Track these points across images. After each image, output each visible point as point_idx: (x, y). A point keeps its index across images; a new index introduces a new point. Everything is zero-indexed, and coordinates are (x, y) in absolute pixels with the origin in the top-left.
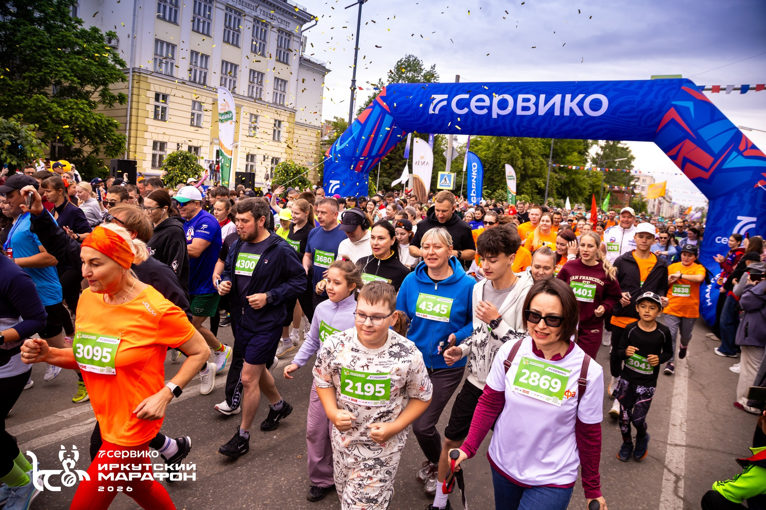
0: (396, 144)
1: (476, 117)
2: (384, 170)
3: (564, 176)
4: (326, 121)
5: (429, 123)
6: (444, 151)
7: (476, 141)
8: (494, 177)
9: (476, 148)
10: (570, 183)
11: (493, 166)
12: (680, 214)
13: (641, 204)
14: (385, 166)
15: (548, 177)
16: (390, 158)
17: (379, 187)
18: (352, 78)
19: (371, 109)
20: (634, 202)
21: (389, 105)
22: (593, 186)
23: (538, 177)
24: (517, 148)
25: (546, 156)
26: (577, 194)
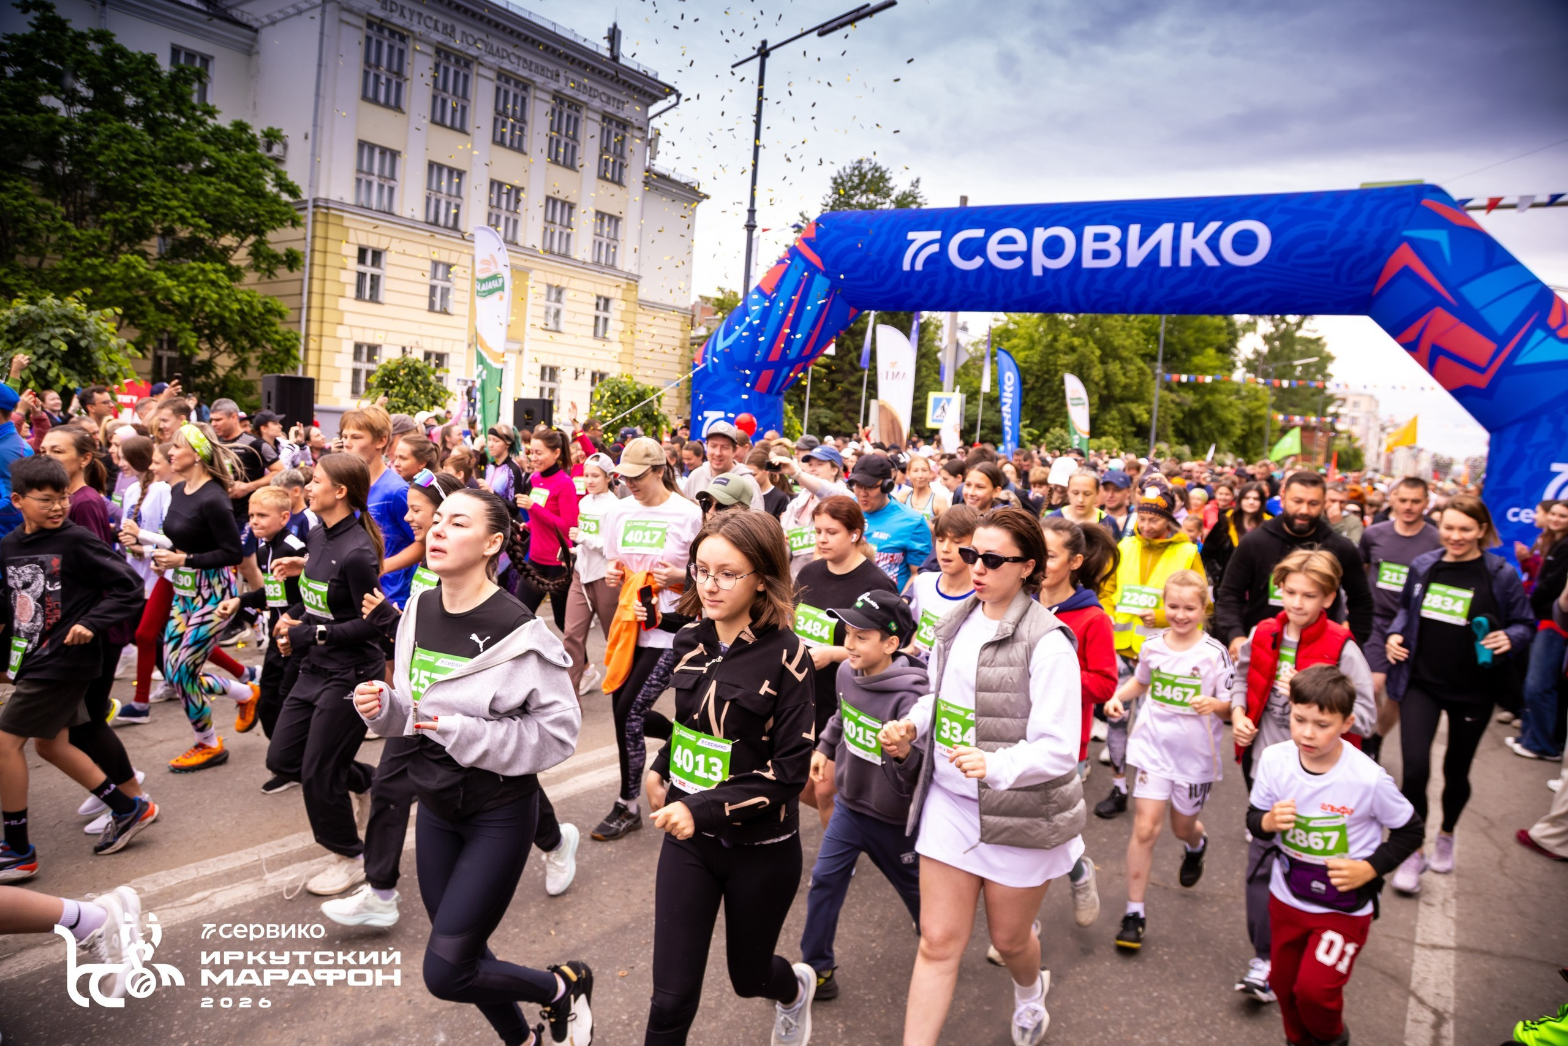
1: (1000, 275)
2: (819, 393)
3: (1189, 399)
4: (702, 297)
5: (903, 290)
6: (939, 351)
10: (1201, 412)
11: (1041, 381)
13: (1350, 452)
15: (1155, 400)
16: (832, 370)
17: (810, 427)
18: (748, 206)
20: (1337, 448)
21: (822, 256)
22: (1250, 418)
23: (1134, 400)
24: (1091, 343)
25: (1150, 358)
26: (1216, 434)
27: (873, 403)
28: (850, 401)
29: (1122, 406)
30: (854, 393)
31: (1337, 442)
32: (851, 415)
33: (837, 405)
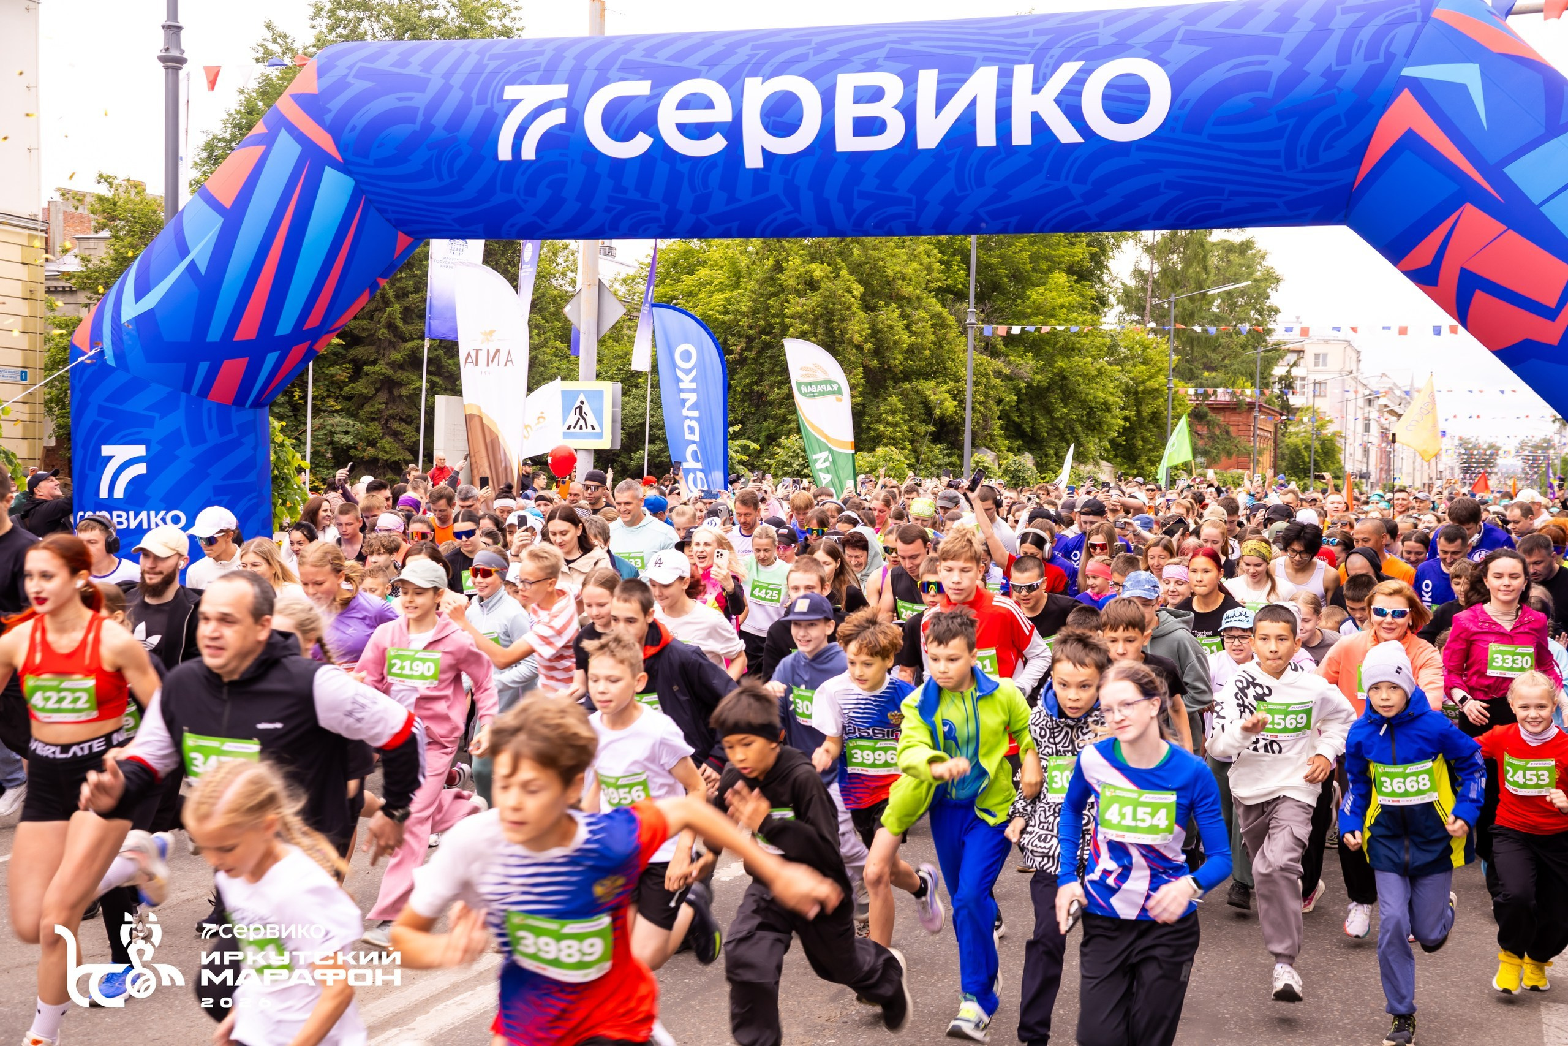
0: (374, 286)
1: (684, 168)
2: (333, 387)
3: (1027, 366)
4: (64, 193)
5: (499, 198)
6: (565, 298)
7: (688, 253)
8: (764, 387)
9: (688, 280)
10: (1049, 389)
11: (757, 346)
12: (1465, 471)
13: (1317, 445)
14: (334, 370)
15: (968, 375)
16: (352, 339)
17: (315, 454)
18: (162, 18)
19: (261, 149)
20: (1293, 440)
21: (334, 132)
22: (1135, 395)
23: (927, 376)
24: (844, 273)
25: (952, 294)
26: (1079, 428)
27: (441, 401)
28: (393, 399)
29: (907, 386)
30: (401, 384)
31: (1292, 429)
32: (395, 425)
33: (368, 408)
